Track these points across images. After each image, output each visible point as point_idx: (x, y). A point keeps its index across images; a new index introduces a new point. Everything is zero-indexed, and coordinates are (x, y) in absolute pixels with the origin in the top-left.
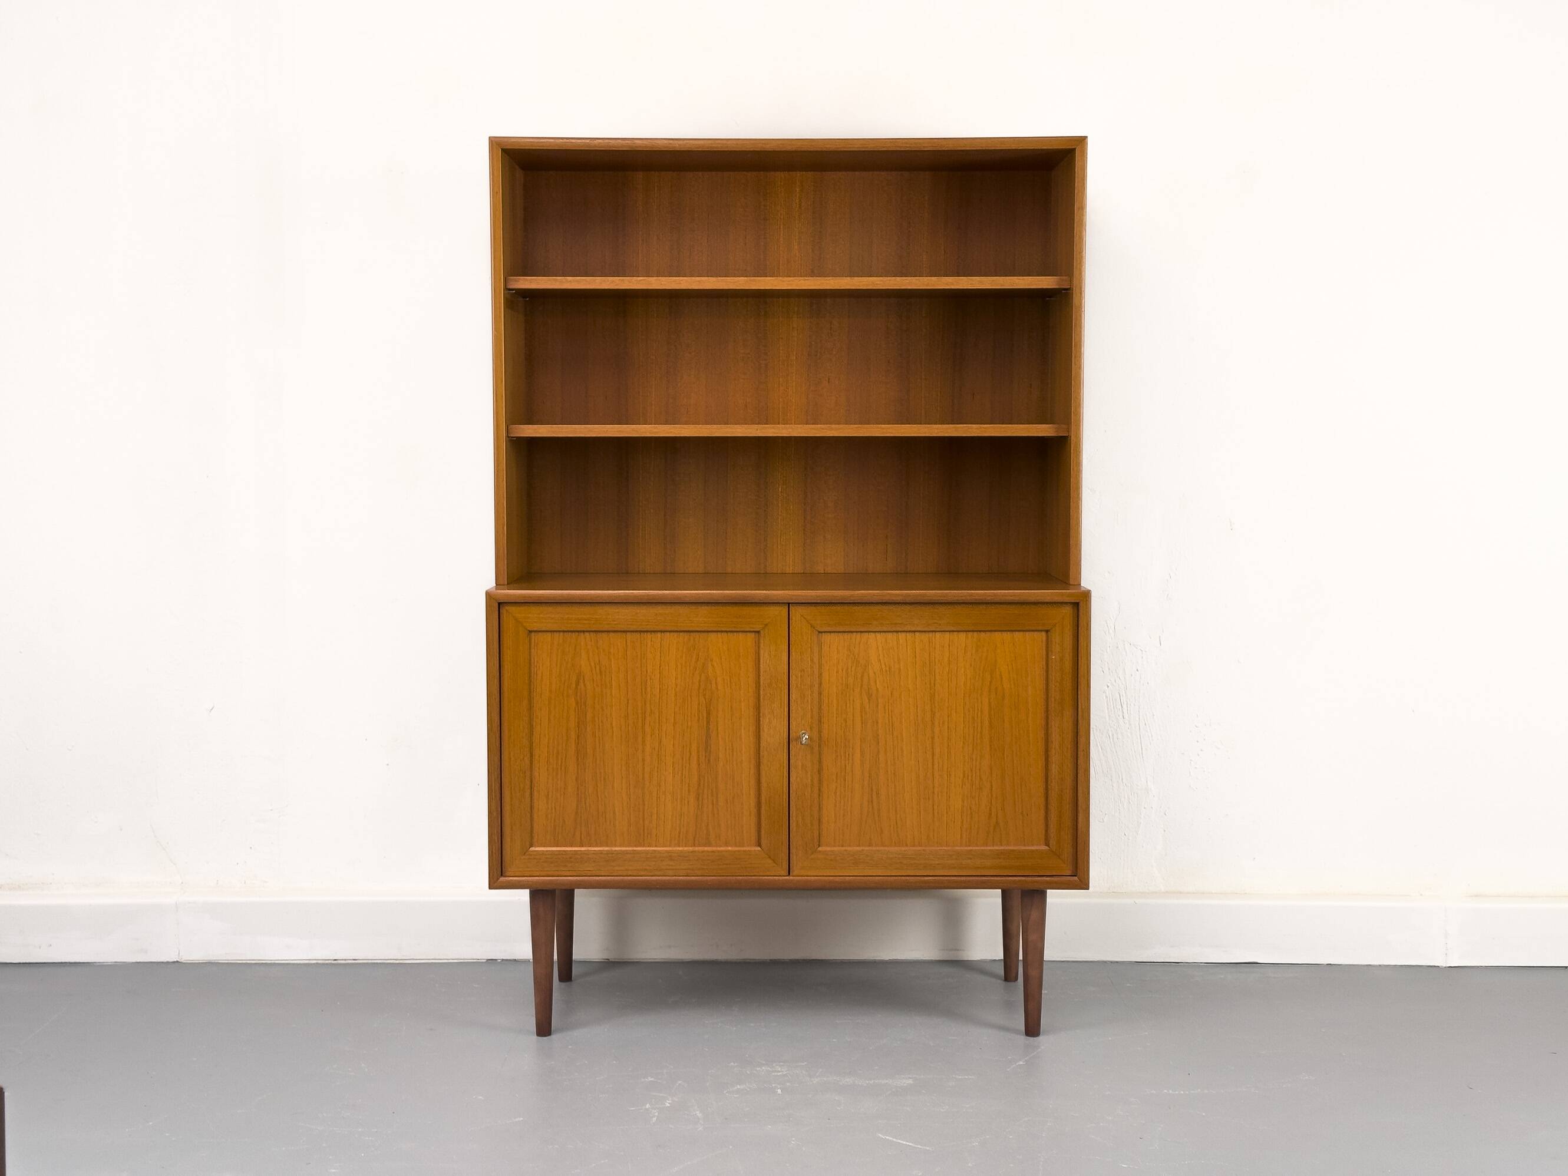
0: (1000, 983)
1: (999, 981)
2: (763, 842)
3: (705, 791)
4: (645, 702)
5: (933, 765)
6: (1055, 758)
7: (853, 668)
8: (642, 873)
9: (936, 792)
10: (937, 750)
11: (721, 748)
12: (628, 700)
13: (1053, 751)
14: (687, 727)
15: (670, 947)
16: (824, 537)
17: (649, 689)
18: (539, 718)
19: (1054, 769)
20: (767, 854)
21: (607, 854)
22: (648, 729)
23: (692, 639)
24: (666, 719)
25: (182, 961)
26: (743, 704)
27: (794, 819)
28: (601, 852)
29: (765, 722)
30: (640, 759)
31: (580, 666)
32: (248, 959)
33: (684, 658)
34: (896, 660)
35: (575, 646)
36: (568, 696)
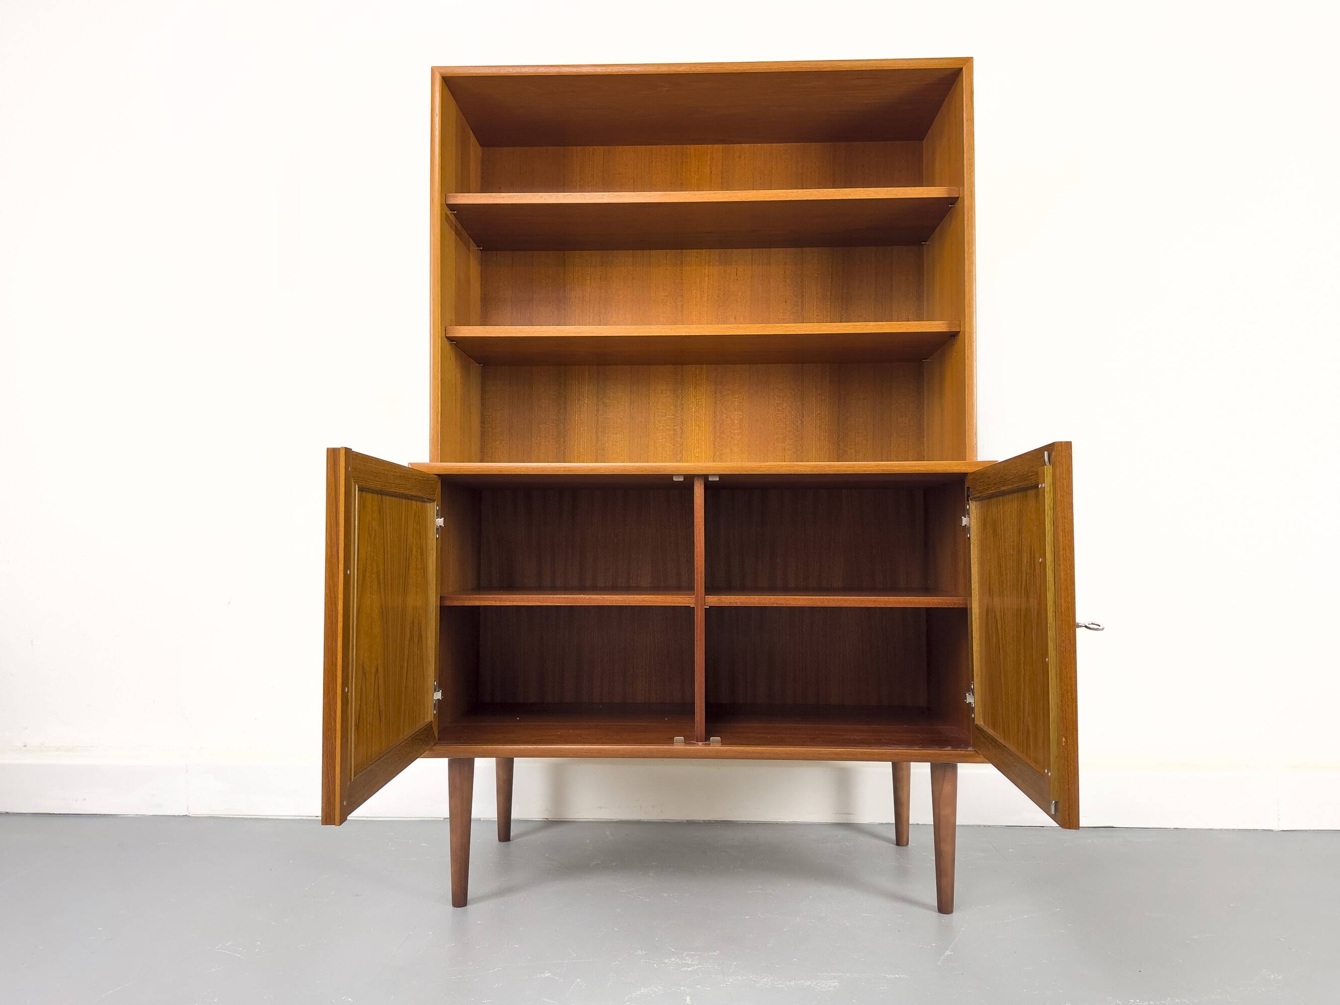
0: (893, 846)
1: (892, 845)
15: (600, 808)
16: (731, 450)
25: (190, 815)
32: (245, 814)
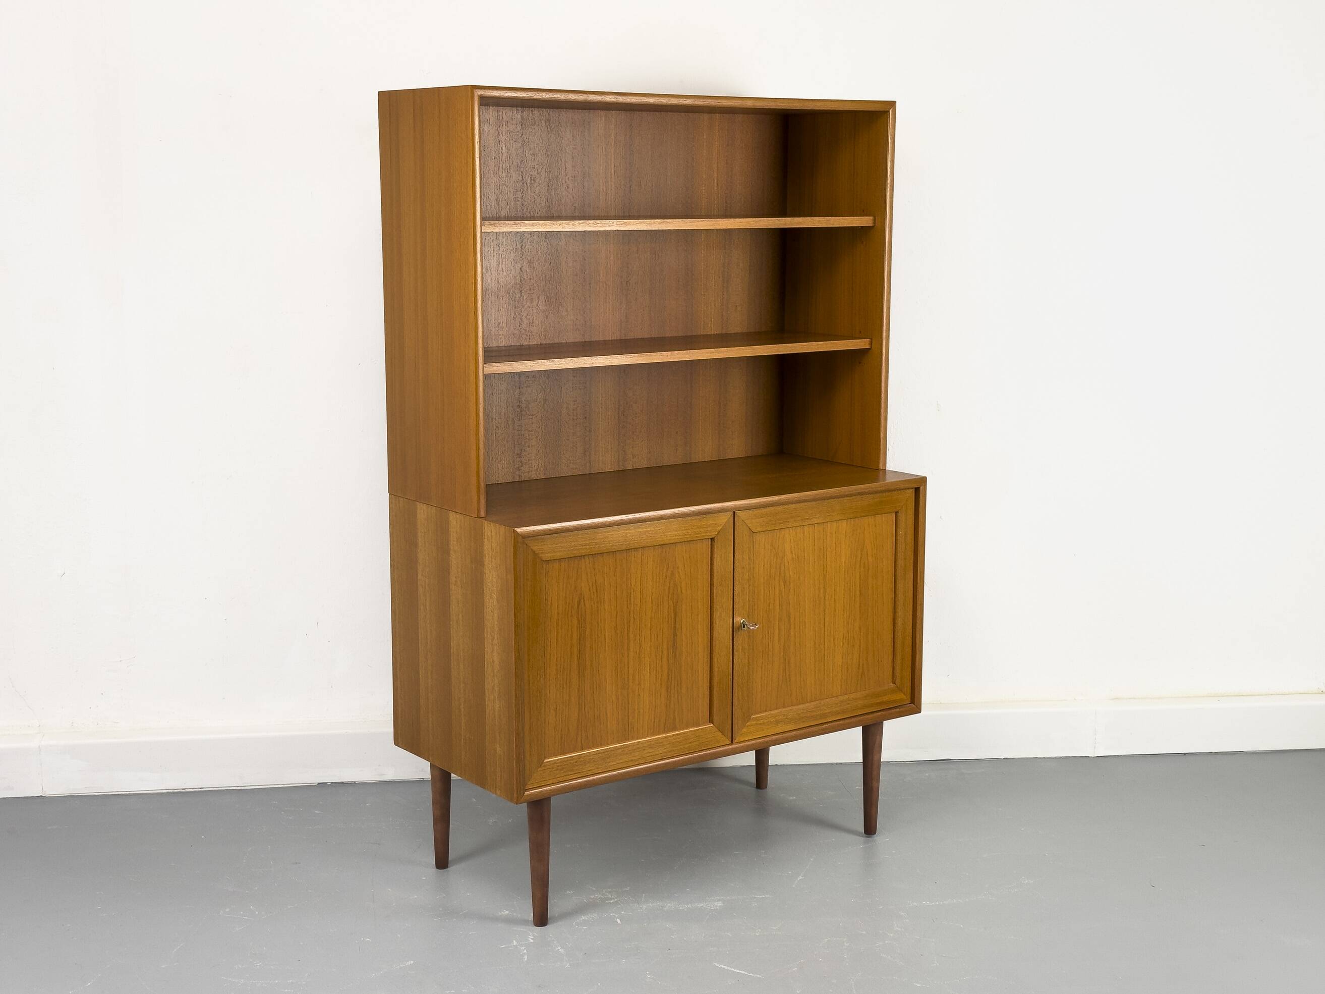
2: (715, 718)
3: (673, 682)
4: (630, 612)
5: (824, 631)
6: (900, 613)
7: (775, 560)
8: (630, 764)
9: (826, 654)
10: (827, 619)
11: (684, 643)
12: (617, 613)
13: (900, 608)
14: (660, 629)
17: (632, 600)
19: (900, 621)
20: (717, 728)
21: (604, 752)
22: (631, 636)
23: (664, 550)
24: (645, 625)
25: (45, 796)
26: (699, 603)
27: (736, 695)
28: (599, 752)
29: (717, 615)
30: (626, 663)
31: (581, 587)
32: (106, 791)
33: (658, 568)
34: (802, 550)
35: (578, 570)
36: (572, 616)
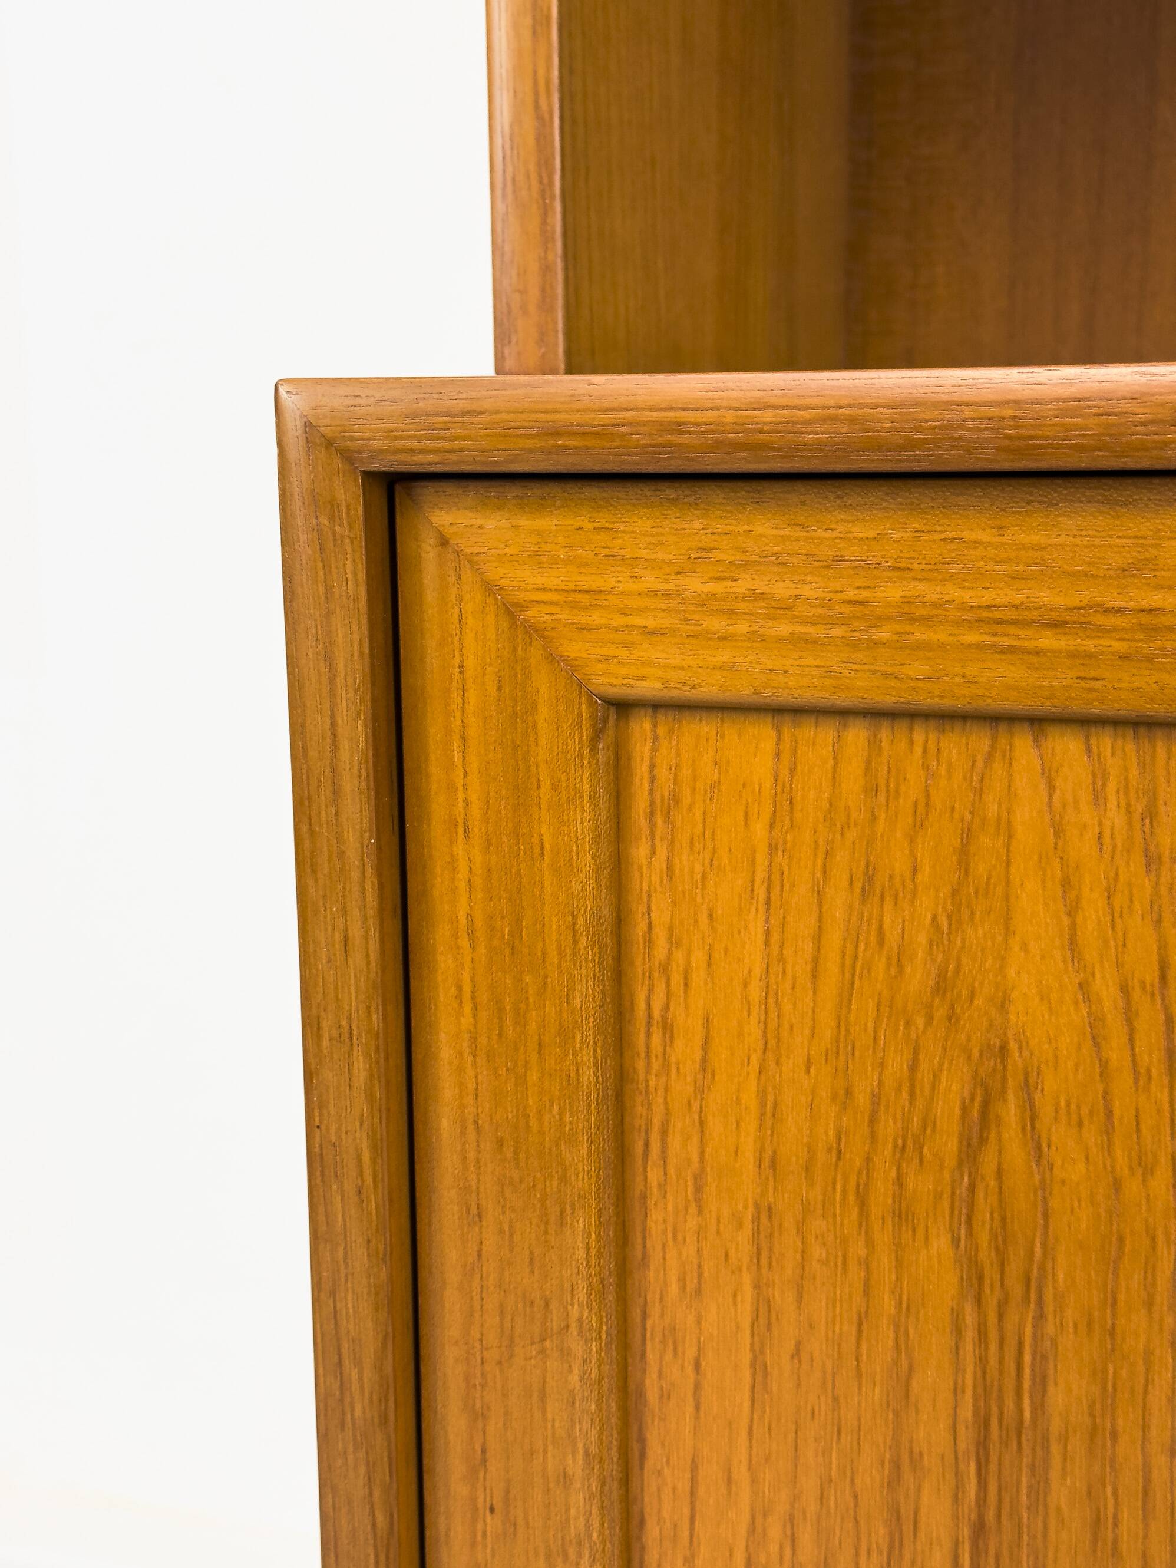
18: (691, 1353)
35: (967, 837)
